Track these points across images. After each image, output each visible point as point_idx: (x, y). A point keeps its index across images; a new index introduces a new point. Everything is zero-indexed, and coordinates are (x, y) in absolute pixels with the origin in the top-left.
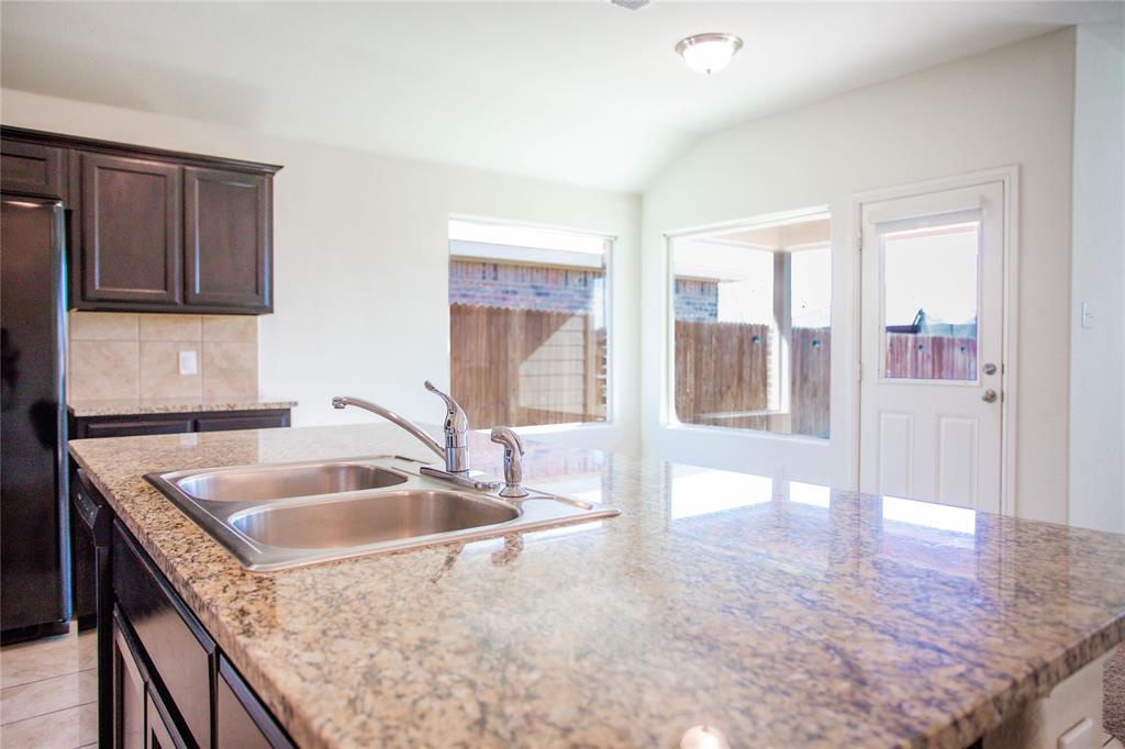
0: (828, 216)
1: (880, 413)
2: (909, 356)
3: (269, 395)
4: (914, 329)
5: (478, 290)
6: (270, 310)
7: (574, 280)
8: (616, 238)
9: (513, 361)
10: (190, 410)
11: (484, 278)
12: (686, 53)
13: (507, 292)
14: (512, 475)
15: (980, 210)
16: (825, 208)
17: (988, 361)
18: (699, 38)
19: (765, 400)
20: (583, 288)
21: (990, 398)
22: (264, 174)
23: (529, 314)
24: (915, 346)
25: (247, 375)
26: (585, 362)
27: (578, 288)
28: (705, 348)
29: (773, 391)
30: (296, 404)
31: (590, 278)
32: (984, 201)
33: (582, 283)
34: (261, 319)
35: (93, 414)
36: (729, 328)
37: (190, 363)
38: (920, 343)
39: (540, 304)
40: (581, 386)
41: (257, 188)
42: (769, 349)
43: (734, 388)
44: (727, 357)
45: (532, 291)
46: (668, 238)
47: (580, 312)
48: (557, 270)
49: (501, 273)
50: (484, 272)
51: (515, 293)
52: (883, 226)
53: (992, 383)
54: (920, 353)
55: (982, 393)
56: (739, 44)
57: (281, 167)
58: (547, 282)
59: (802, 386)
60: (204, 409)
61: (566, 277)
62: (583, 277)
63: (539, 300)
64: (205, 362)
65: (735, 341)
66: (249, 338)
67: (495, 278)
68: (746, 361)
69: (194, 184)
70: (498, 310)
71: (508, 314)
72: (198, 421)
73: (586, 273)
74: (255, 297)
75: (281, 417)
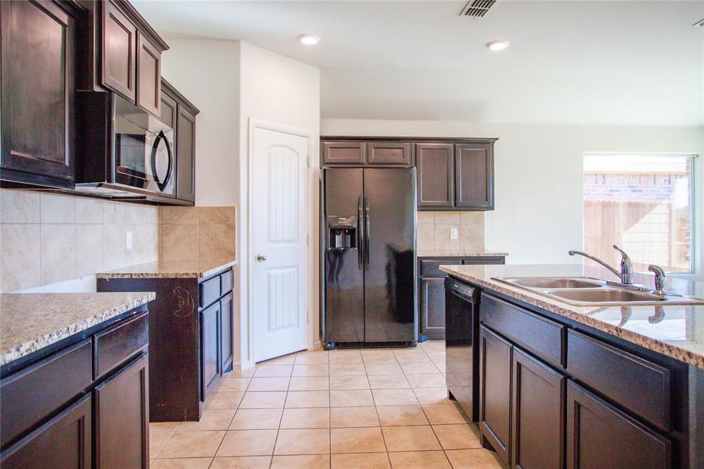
3: (490, 249)
5: (592, 190)
6: (492, 208)
7: (661, 180)
8: (697, 156)
9: (618, 233)
10: (461, 255)
11: (596, 183)
13: (612, 191)
14: (659, 285)
20: (668, 186)
22: (489, 143)
23: (630, 205)
25: (479, 239)
26: (670, 233)
27: (664, 186)
30: (507, 254)
31: (673, 179)
33: (667, 182)
34: (486, 213)
35: (424, 256)
37: (455, 234)
39: (636, 198)
40: (667, 249)
41: (486, 150)
45: (629, 189)
48: (648, 175)
49: (607, 180)
50: (596, 180)
51: (618, 191)
57: (498, 139)
58: (640, 184)
60: (467, 255)
61: (655, 179)
62: (667, 178)
63: (635, 195)
64: (460, 234)
66: (480, 222)
67: (604, 183)
69: (459, 151)
70: (609, 203)
71: (615, 204)
72: (464, 261)
73: (669, 175)
74: (486, 202)
75: (499, 260)
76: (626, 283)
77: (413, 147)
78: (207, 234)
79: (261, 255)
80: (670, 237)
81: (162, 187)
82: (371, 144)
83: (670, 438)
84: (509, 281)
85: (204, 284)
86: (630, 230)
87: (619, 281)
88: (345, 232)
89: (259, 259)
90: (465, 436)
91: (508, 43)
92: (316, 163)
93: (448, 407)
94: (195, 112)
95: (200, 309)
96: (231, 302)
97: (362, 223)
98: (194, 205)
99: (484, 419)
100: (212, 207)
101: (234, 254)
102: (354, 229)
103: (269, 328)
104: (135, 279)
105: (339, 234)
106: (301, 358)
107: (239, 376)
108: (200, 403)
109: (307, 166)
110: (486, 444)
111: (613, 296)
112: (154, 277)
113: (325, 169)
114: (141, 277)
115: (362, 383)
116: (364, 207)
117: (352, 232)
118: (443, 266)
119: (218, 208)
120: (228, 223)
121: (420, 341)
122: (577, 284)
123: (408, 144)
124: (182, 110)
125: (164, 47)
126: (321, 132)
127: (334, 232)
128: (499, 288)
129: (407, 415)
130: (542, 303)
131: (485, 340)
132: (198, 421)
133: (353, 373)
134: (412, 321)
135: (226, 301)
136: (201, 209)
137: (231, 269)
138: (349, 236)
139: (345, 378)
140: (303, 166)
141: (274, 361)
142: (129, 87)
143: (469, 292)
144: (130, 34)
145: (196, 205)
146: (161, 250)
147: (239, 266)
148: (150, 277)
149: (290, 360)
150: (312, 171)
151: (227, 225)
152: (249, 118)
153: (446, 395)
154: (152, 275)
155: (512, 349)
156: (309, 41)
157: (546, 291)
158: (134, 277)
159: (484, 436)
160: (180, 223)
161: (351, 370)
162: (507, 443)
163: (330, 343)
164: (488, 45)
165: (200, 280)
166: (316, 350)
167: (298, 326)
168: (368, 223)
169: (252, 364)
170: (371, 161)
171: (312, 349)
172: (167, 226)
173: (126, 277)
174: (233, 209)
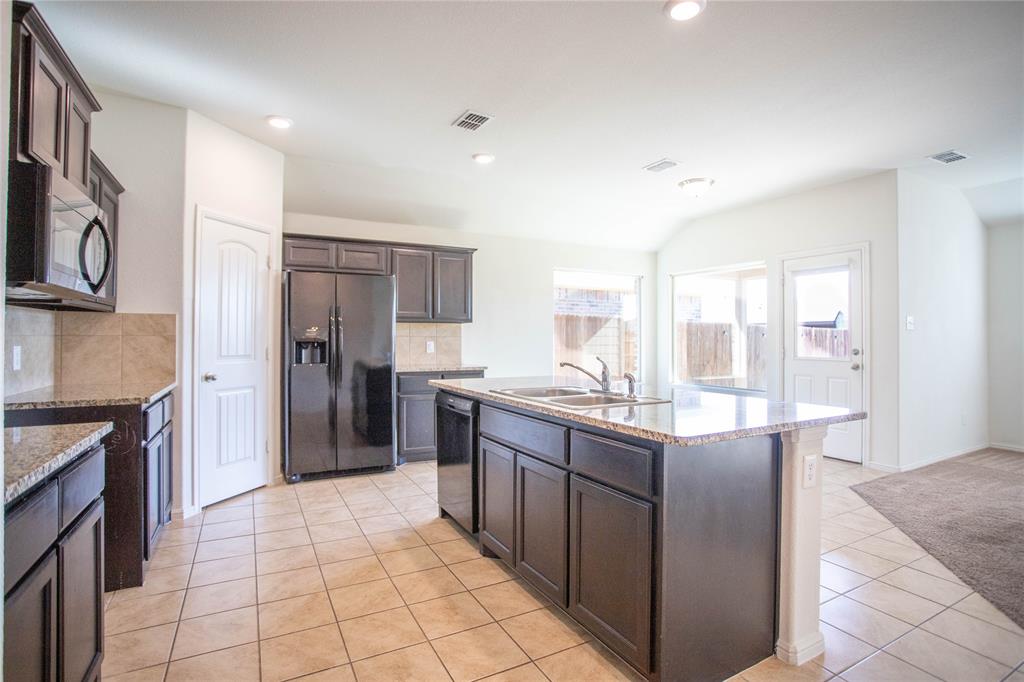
0: (765, 266)
1: (795, 376)
2: (828, 342)
3: (468, 362)
4: (833, 325)
6: (471, 321)
7: (613, 297)
9: (580, 346)
11: (560, 297)
12: (685, 187)
13: (574, 305)
14: (631, 390)
15: (848, 266)
16: (763, 262)
17: (854, 347)
18: (691, 181)
19: (731, 370)
20: (617, 302)
21: (856, 368)
22: (469, 253)
23: (590, 319)
24: (832, 336)
25: (455, 352)
28: (693, 338)
29: (736, 365)
30: (486, 368)
31: (622, 295)
32: (850, 260)
33: (617, 299)
34: (463, 326)
35: (402, 371)
36: (708, 326)
37: (431, 347)
38: (835, 334)
39: (594, 313)
40: (617, 360)
41: (465, 261)
42: (733, 339)
43: (712, 363)
44: (707, 343)
45: (587, 304)
46: (673, 277)
47: (616, 316)
50: (560, 293)
51: (578, 305)
52: (795, 273)
53: (857, 360)
54: (836, 341)
55: (851, 365)
56: (712, 183)
57: (477, 250)
59: (755, 363)
62: (617, 295)
63: (593, 309)
64: (436, 347)
65: (712, 334)
66: (457, 335)
67: (568, 297)
68: (719, 346)
69: (439, 259)
70: (572, 316)
71: (578, 318)
72: (443, 375)
73: (619, 293)
74: (463, 314)
75: (478, 373)
76: (606, 390)
77: (389, 252)
78: (134, 349)
79: (210, 374)
80: (620, 349)
81: (95, 288)
82: (342, 246)
83: (651, 502)
84: (507, 392)
85: (149, 411)
86: (589, 343)
87: (599, 388)
88: (313, 345)
89: (207, 378)
90: (463, 549)
91: (493, 158)
92: (277, 264)
93: (441, 526)
94: (119, 190)
95: (143, 443)
96: (170, 434)
97: (334, 336)
98: (114, 311)
99: (484, 529)
100: (142, 315)
101: (174, 374)
102: (325, 342)
103: (220, 462)
104: (40, 410)
105: (307, 348)
106: (259, 496)
107: (181, 526)
108: (144, 562)
109: (267, 268)
110: (488, 552)
111: (598, 401)
112: (73, 406)
113: (289, 273)
114: (53, 406)
115: (343, 514)
116: (336, 318)
117: (322, 345)
118: (433, 381)
119: (151, 316)
120: (165, 335)
121: (398, 464)
122: (565, 393)
123: (383, 248)
124: (106, 187)
125: (94, 107)
126: (283, 229)
127: (300, 345)
128: (502, 399)
129: (401, 539)
130: (547, 409)
131: (484, 451)
132: (141, 585)
133: (330, 505)
134: (390, 443)
135: (166, 432)
136: (125, 317)
137: (170, 393)
138: (319, 350)
139: (321, 512)
140: (263, 266)
141: (226, 503)
142: (56, 157)
143: (468, 406)
144: (59, 90)
145: (117, 311)
146: (59, 371)
147: (180, 389)
148: (67, 406)
149: (248, 499)
150: (273, 274)
151: (164, 337)
152: (196, 206)
153: (437, 514)
154: (70, 403)
155: (515, 456)
156: (280, 124)
157: (545, 399)
158: (39, 407)
159: (484, 545)
160: (91, 334)
161: (327, 502)
162: (511, 546)
163: (295, 475)
164: (474, 156)
165: (144, 406)
166: (277, 485)
167: (255, 459)
168: (342, 335)
169: (197, 509)
170: (341, 265)
171: (273, 484)
172: (71, 338)
173: (25, 407)
174: (173, 317)
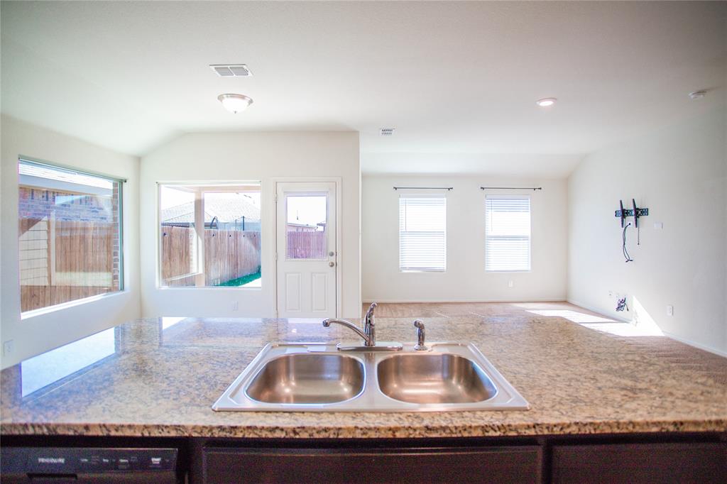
1: (286, 274)
7: (39, 196)
8: (126, 181)
12: (223, 101)
16: (257, 181)
17: (330, 250)
18: (233, 96)
20: (45, 202)
21: (332, 265)
29: (194, 263)
33: (45, 198)
42: (191, 242)
46: (159, 184)
47: (45, 218)
48: (26, 189)
53: (333, 259)
55: (329, 263)
56: (251, 102)
62: (45, 195)
73: (47, 192)
